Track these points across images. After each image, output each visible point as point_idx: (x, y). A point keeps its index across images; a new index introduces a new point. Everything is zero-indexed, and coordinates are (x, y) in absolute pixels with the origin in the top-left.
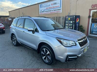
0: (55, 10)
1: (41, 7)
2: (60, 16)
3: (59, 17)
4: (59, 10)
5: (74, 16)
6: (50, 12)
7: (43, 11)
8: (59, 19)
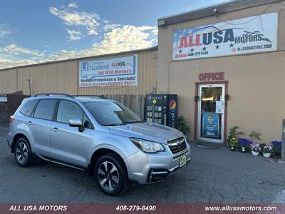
0: (123, 79)
1: (84, 68)
2: (134, 94)
3: (132, 96)
4: (130, 79)
5: (164, 95)
6: (110, 84)
7: (89, 78)
8: (131, 101)
